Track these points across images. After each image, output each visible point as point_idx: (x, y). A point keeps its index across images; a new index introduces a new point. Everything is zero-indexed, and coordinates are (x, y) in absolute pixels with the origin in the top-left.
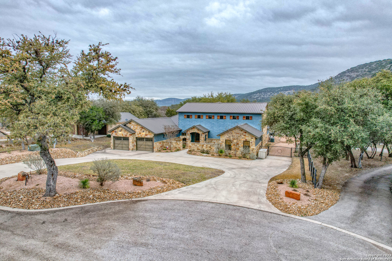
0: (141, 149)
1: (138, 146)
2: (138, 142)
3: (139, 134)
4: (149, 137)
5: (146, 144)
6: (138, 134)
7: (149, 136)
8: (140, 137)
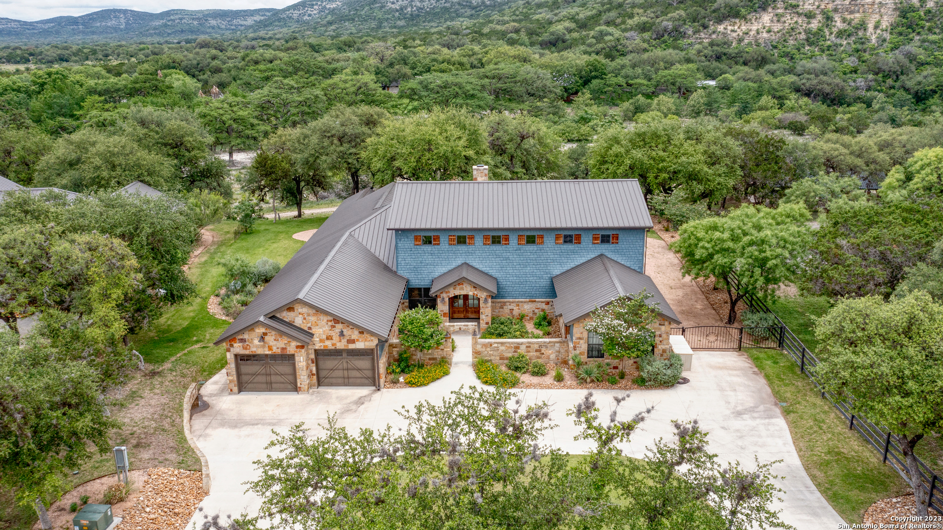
0: (334, 381)
1: (323, 374)
2: (321, 363)
3: (327, 339)
4: (362, 347)
5: (349, 366)
6: (321, 341)
7: (360, 345)
8: (330, 347)
